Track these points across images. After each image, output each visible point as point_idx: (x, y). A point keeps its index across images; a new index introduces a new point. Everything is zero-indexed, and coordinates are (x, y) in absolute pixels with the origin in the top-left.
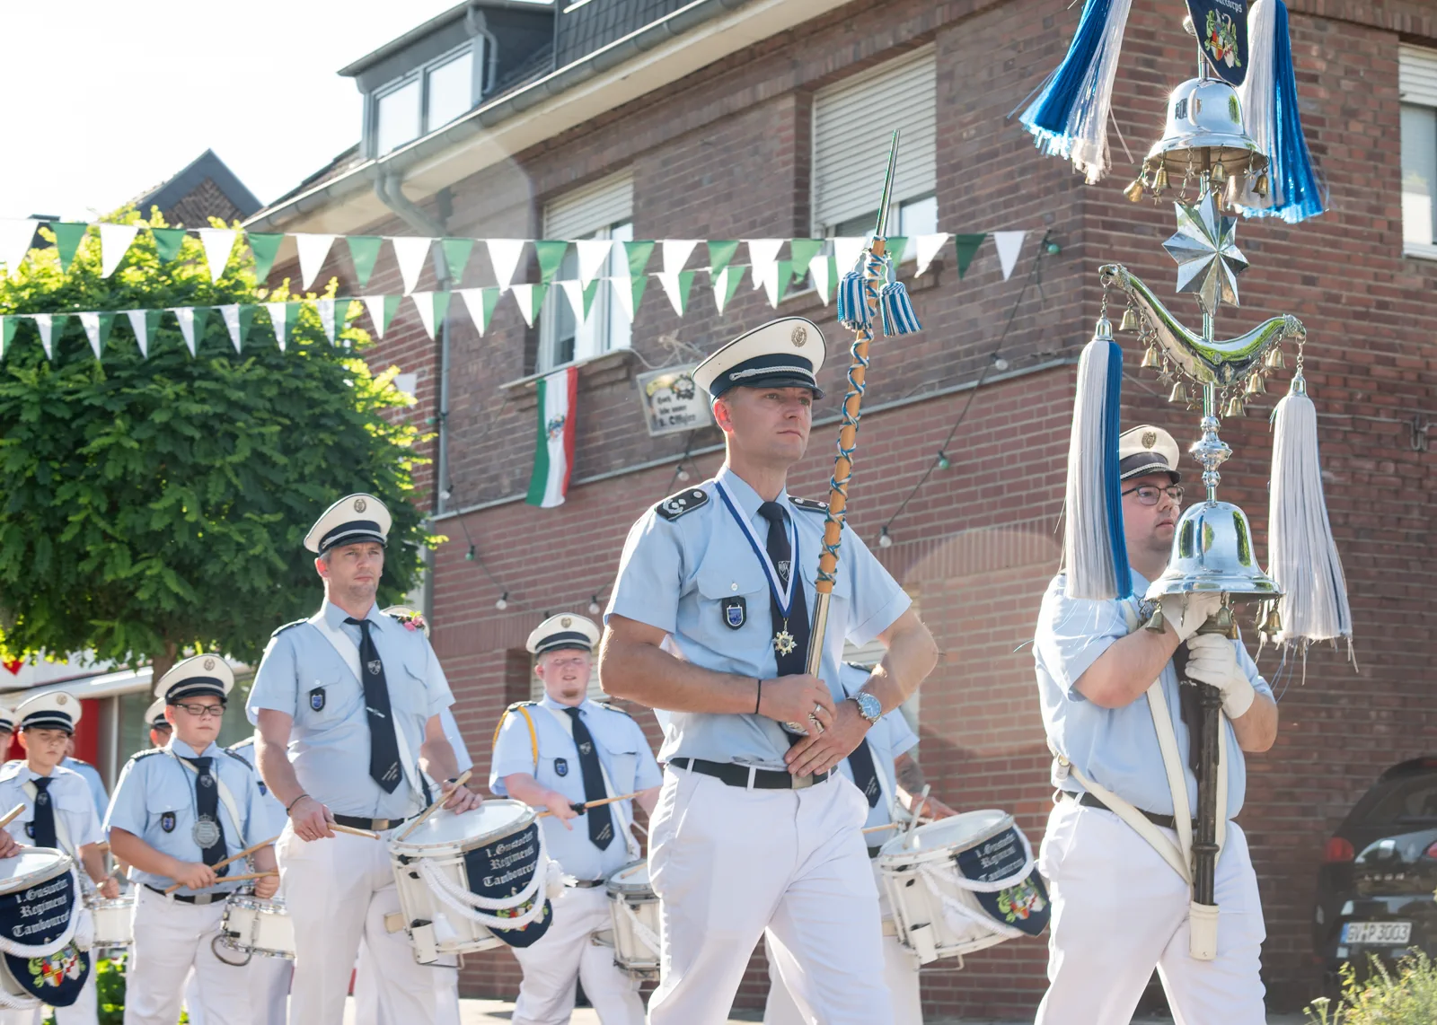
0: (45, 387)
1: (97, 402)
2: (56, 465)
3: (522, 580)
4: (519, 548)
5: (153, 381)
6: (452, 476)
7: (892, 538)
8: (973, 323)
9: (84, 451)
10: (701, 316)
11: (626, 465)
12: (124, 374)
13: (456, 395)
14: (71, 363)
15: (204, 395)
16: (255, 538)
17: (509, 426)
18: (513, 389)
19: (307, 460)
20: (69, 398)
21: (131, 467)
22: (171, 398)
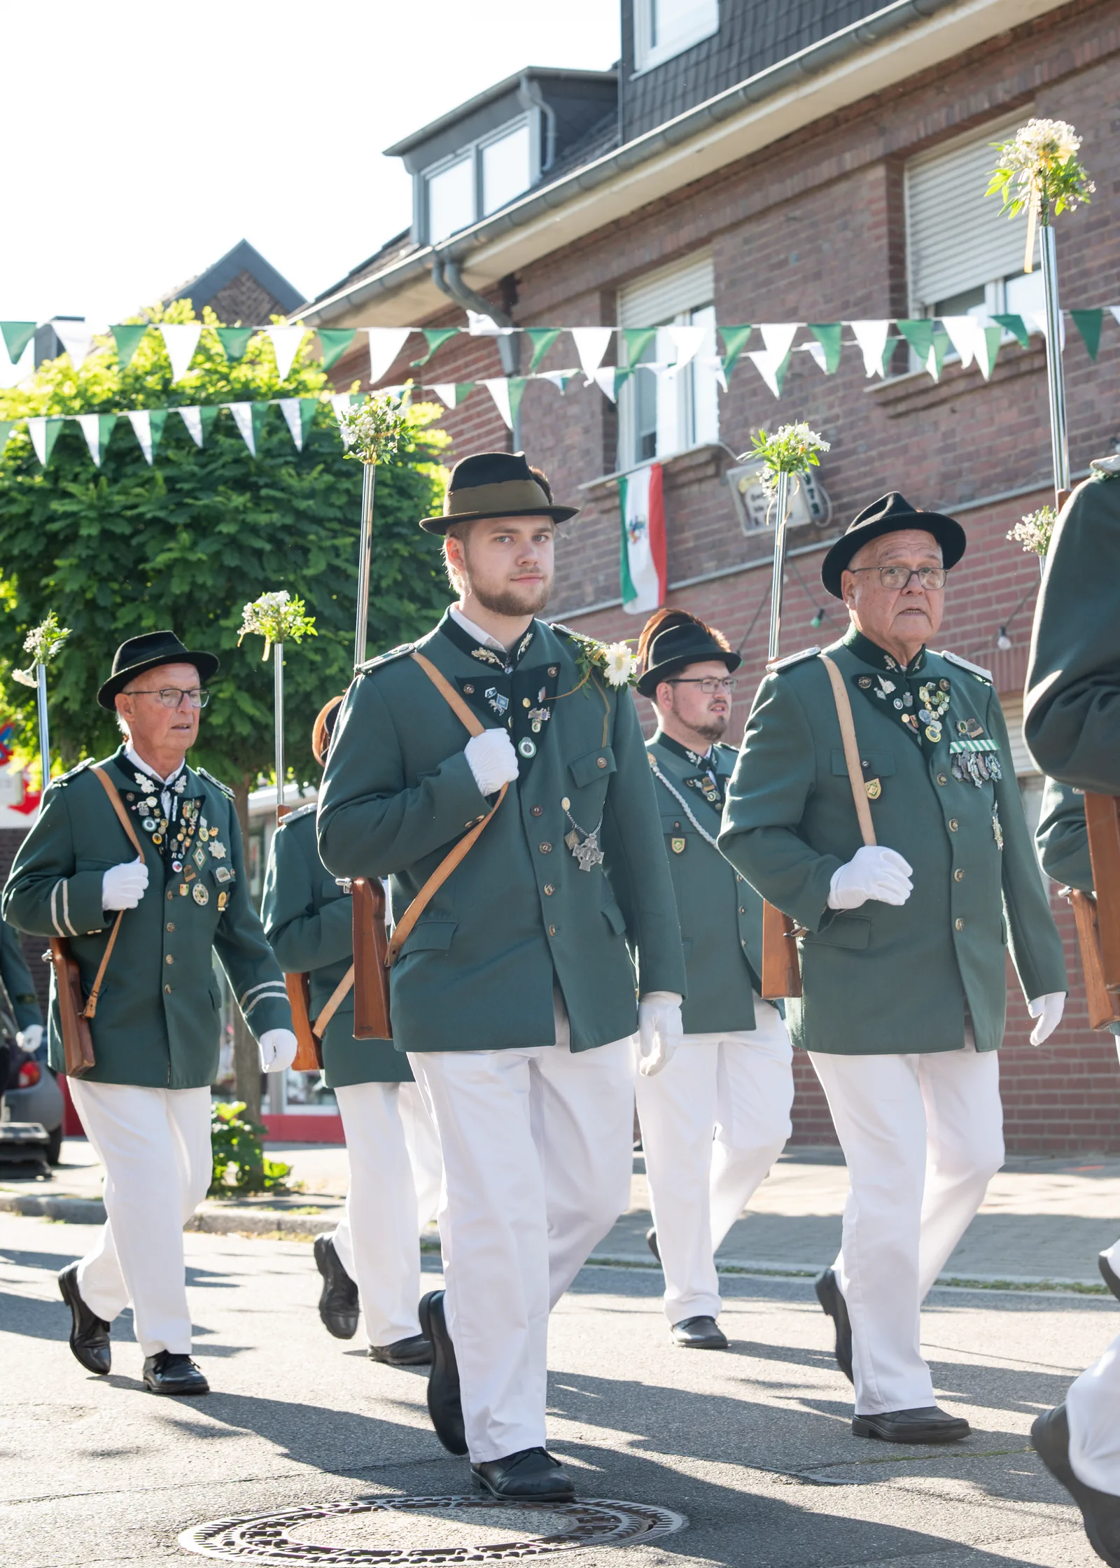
0: (102, 503)
1: (161, 514)
2: (115, 586)
5: (217, 493)
7: (1011, 639)
8: (1090, 405)
9: (148, 566)
10: (794, 405)
11: (717, 568)
12: (186, 486)
14: (126, 476)
15: (270, 507)
16: (331, 656)
17: (590, 530)
18: (592, 489)
19: (383, 573)
20: (129, 513)
21: (200, 580)
22: (236, 509)
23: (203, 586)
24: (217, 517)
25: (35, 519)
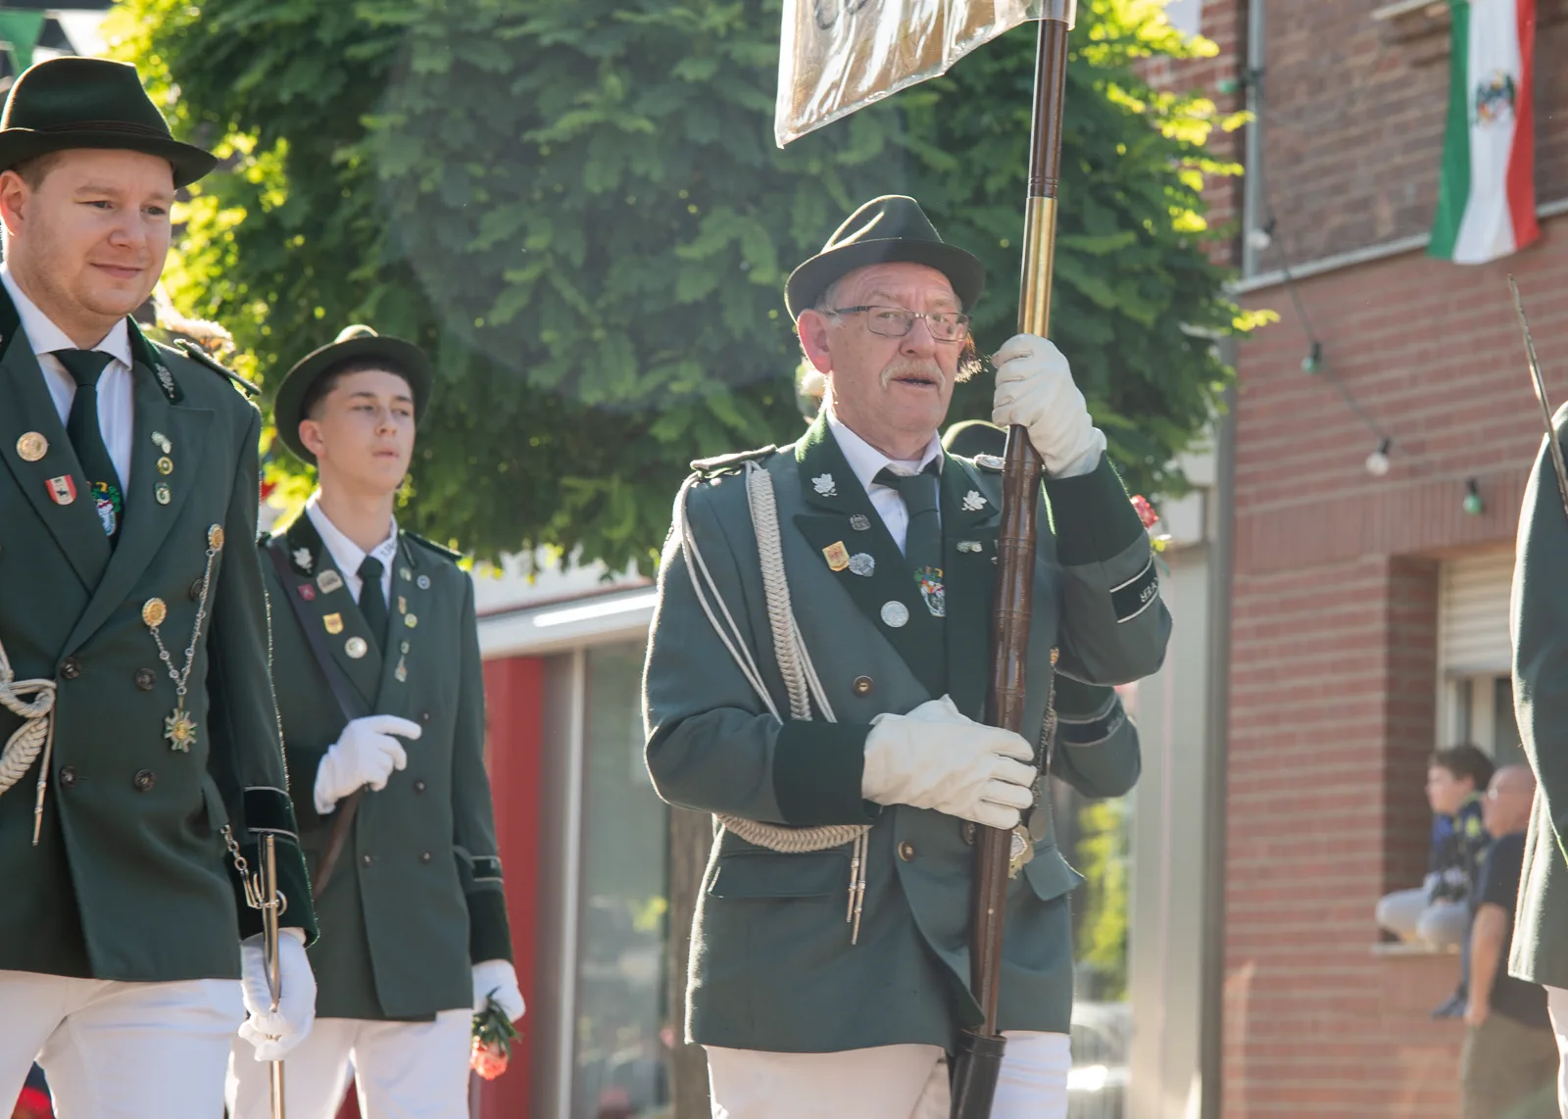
1: (570, 37)
2: (478, 170)
3: (1419, 414)
4: (1413, 348)
6: (1275, 199)
9: (541, 136)
13: (1281, 32)
17: (1393, 97)
18: (1401, 18)
20: (509, 33)
21: (639, 168)
22: (713, 33)
23: (645, 180)
24: (678, 45)
25: (326, 35)
